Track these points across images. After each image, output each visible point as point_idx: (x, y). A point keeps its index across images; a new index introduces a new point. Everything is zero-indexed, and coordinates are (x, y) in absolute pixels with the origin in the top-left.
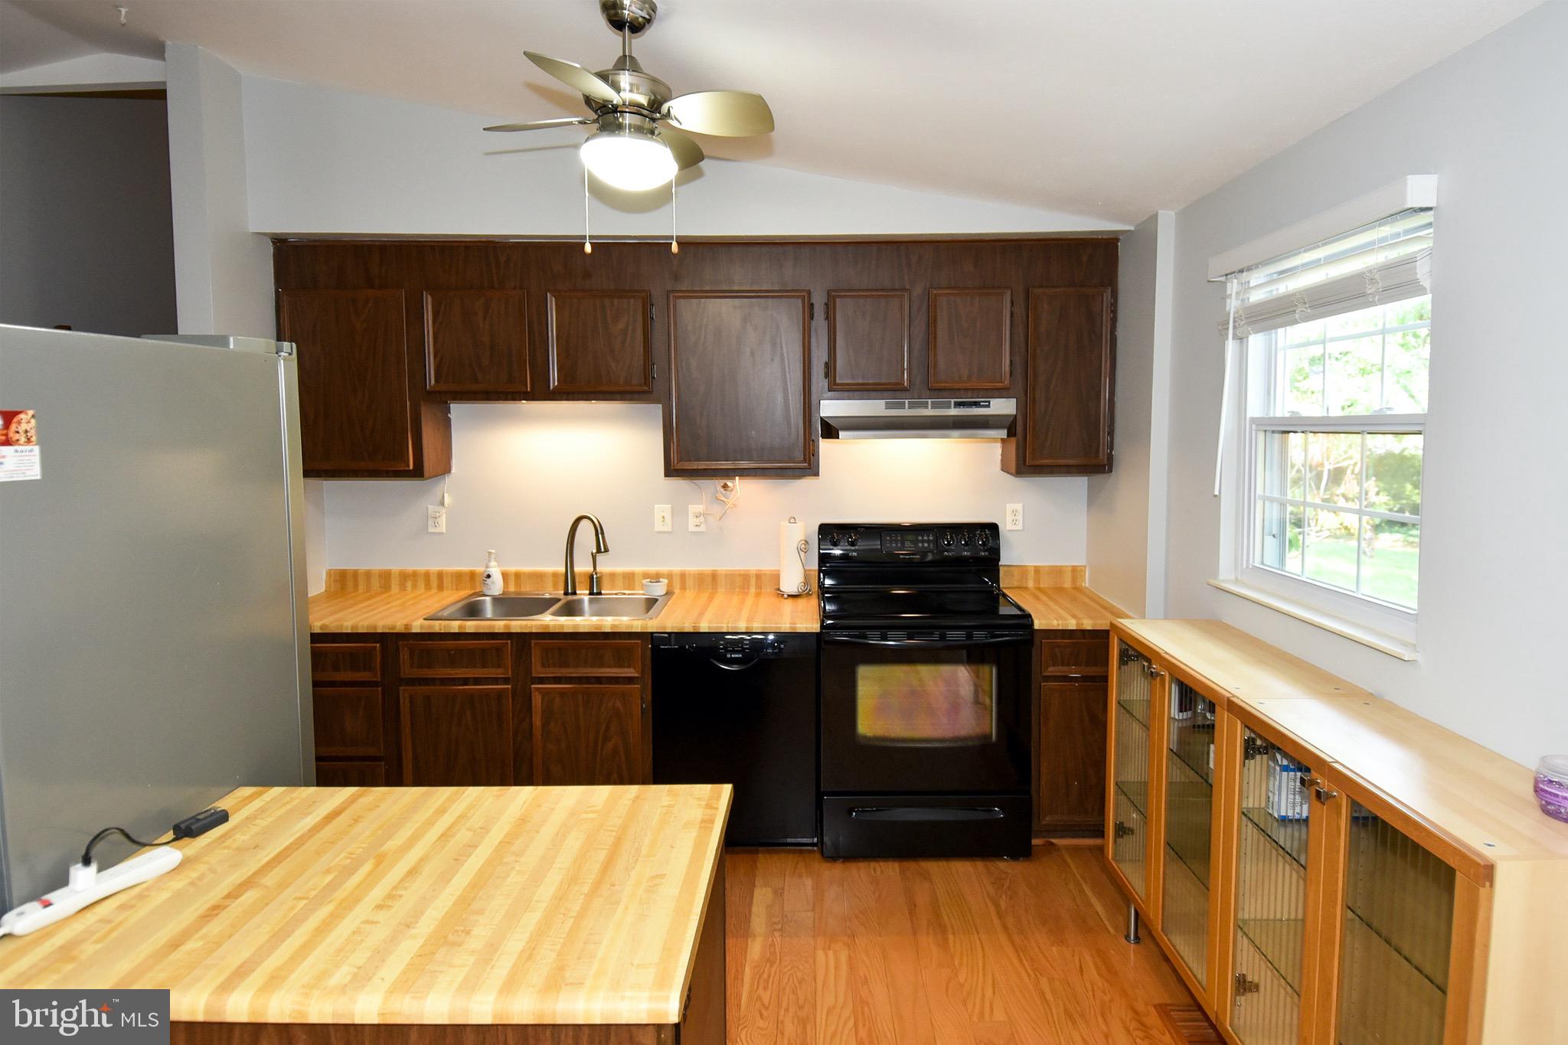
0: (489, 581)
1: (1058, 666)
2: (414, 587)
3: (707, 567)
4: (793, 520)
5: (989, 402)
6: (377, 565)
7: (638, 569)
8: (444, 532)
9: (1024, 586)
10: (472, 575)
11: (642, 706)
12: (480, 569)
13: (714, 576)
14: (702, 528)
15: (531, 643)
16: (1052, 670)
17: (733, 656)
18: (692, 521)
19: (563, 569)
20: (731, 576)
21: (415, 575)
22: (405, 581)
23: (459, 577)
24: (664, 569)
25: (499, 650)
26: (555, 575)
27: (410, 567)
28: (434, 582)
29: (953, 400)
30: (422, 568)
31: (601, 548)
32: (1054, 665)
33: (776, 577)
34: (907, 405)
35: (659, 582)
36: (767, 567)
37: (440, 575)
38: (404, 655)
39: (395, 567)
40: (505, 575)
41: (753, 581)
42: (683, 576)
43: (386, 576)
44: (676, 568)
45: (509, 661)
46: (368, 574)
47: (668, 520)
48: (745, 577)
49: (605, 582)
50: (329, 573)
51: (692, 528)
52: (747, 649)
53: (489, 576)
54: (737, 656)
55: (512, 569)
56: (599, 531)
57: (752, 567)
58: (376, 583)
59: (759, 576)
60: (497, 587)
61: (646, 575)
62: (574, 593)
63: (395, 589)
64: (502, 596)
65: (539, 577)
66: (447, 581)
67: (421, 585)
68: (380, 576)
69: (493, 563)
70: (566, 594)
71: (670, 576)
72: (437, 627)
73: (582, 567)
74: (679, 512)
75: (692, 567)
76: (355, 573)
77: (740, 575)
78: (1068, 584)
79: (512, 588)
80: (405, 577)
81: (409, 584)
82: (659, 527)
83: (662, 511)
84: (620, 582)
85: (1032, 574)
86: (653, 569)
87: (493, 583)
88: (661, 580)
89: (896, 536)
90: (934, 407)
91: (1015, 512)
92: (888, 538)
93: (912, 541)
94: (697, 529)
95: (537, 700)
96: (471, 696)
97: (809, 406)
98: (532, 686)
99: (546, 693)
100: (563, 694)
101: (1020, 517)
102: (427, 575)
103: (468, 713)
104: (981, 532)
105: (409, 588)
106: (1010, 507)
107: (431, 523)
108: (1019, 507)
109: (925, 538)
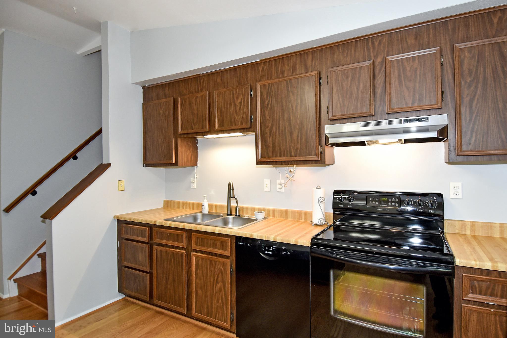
0: (203, 207)
1: (476, 294)
2: (186, 208)
3: (284, 208)
4: (319, 187)
5: (428, 118)
6: (176, 200)
7: (257, 207)
8: (196, 188)
9: (463, 233)
11: (230, 270)
12: (200, 202)
13: (286, 211)
14: (283, 190)
15: (192, 234)
16: (471, 296)
17: (268, 253)
18: (278, 187)
20: (294, 213)
21: (186, 203)
22: (184, 206)
24: (267, 207)
25: (182, 235)
27: (185, 201)
29: (403, 119)
30: (188, 201)
32: (473, 293)
35: (261, 212)
36: (308, 209)
37: (193, 204)
38: (155, 233)
39: (181, 201)
40: (210, 206)
41: (303, 216)
42: (274, 211)
43: (178, 203)
44: (271, 208)
45: (185, 241)
46: (174, 202)
47: (269, 186)
48: (300, 213)
49: (245, 212)
50: (164, 201)
51: (278, 190)
52: (274, 250)
53: (203, 205)
54: (270, 253)
55: (214, 203)
56: (231, 188)
58: (176, 206)
59: (305, 214)
60: (206, 210)
61: (257, 209)
62: (231, 215)
63: (181, 206)
64: (208, 214)
65: (222, 207)
66: (195, 206)
67: (188, 207)
68: (177, 203)
69: (205, 200)
70: (228, 215)
74: (273, 182)
75: (278, 207)
76: (171, 202)
77: (297, 212)
81: (185, 207)
82: (265, 189)
83: (267, 182)
84: (249, 211)
85: (469, 226)
86: (262, 207)
87: (204, 208)
88: (262, 212)
89: (376, 198)
90: (390, 123)
91: (456, 188)
92: (371, 199)
93: (384, 201)
94: (280, 190)
95: (193, 259)
96: (173, 253)
97: (320, 128)
98: (192, 253)
99: (197, 257)
100: (202, 258)
101: (460, 191)
102: (189, 204)
103: (172, 260)
104: (430, 198)
105: (185, 208)
106: (452, 185)
107: (192, 184)
108: (459, 184)
109: (393, 200)
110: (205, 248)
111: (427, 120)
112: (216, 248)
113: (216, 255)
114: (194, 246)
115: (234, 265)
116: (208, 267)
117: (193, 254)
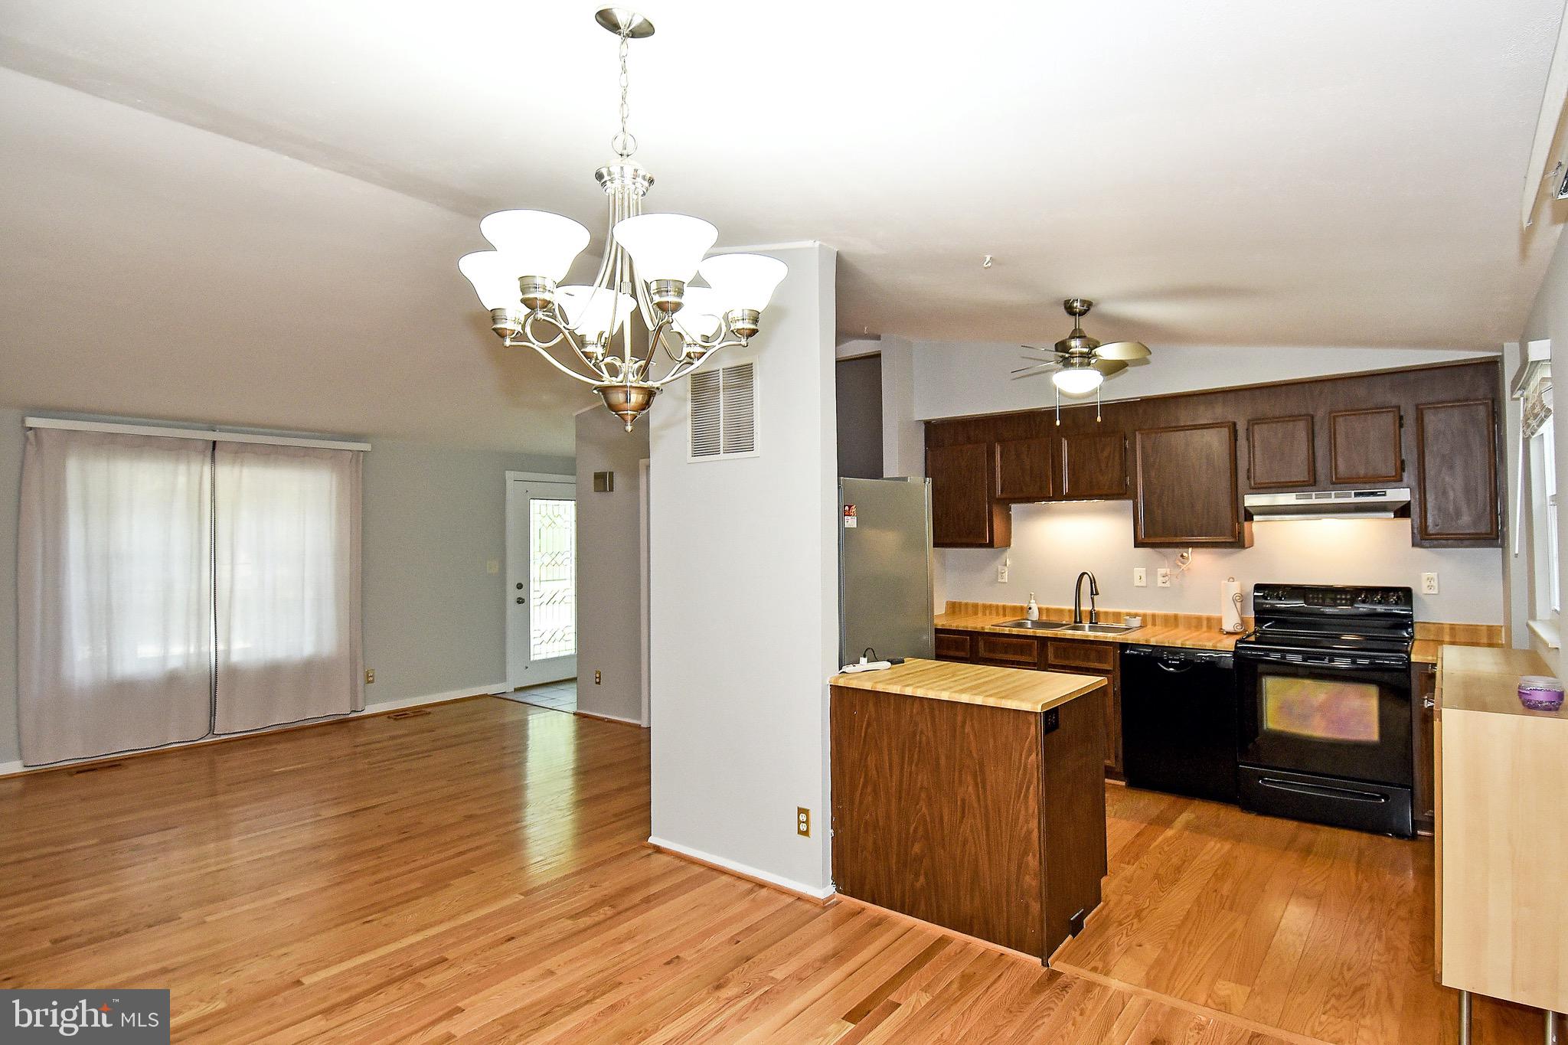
0: (1030, 611)
2: (990, 614)
3: (1171, 612)
4: (1232, 579)
5: (1385, 492)
6: (972, 600)
7: (1124, 610)
8: (1006, 581)
9: (1439, 638)
10: (1022, 608)
11: (1115, 690)
12: (1026, 606)
13: (1176, 617)
14: (1168, 584)
15: (1048, 642)
17: (1173, 662)
18: (1160, 579)
19: (1074, 608)
20: (1188, 618)
21: (991, 606)
22: (985, 610)
23: (1014, 609)
24: (1141, 611)
25: (1030, 646)
26: (1070, 611)
27: (988, 602)
28: (1001, 612)
29: (1353, 492)
30: (994, 603)
31: (1094, 592)
33: (1220, 620)
34: (1314, 497)
35: (1137, 618)
36: (1215, 614)
37: (1005, 607)
38: (981, 644)
39: (980, 602)
40: (1039, 610)
41: (1205, 623)
42: (1154, 616)
43: (975, 606)
44: (1149, 611)
45: (1035, 653)
46: (966, 604)
47: (1144, 578)
48: (1199, 619)
49: (1102, 617)
50: (946, 603)
51: (1160, 584)
53: (1030, 608)
54: (1176, 662)
55: (1044, 606)
56: (1093, 581)
57: (1205, 614)
58: (970, 608)
59: (1209, 619)
60: (1035, 614)
61: (1128, 614)
62: (1081, 622)
63: (980, 614)
64: (1037, 618)
65: (1060, 612)
66: (1007, 610)
67: (994, 612)
68: (973, 605)
69: (1032, 602)
70: (1076, 622)
71: (1144, 616)
72: (998, 630)
73: (1086, 607)
74: (1151, 573)
75: (1161, 611)
76: (960, 603)
77: (1196, 618)
79: (1044, 618)
80: (985, 607)
81: (988, 612)
82: (1137, 583)
83: (1139, 571)
84: (1111, 617)
85: (1447, 629)
86: (1133, 611)
87: (1033, 612)
89: (1318, 595)
90: (1337, 497)
91: (1430, 580)
92: (1311, 596)
93: (1332, 599)
94: (1164, 585)
97: (1236, 499)
101: (1435, 583)
102: (997, 607)
104: (1394, 593)
105: (988, 614)
106: (1425, 575)
107: (999, 576)
108: (1434, 575)
109: (1343, 597)
110: (1071, 662)
111: (1385, 495)
114: (1053, 660)
115: (1118, 683)
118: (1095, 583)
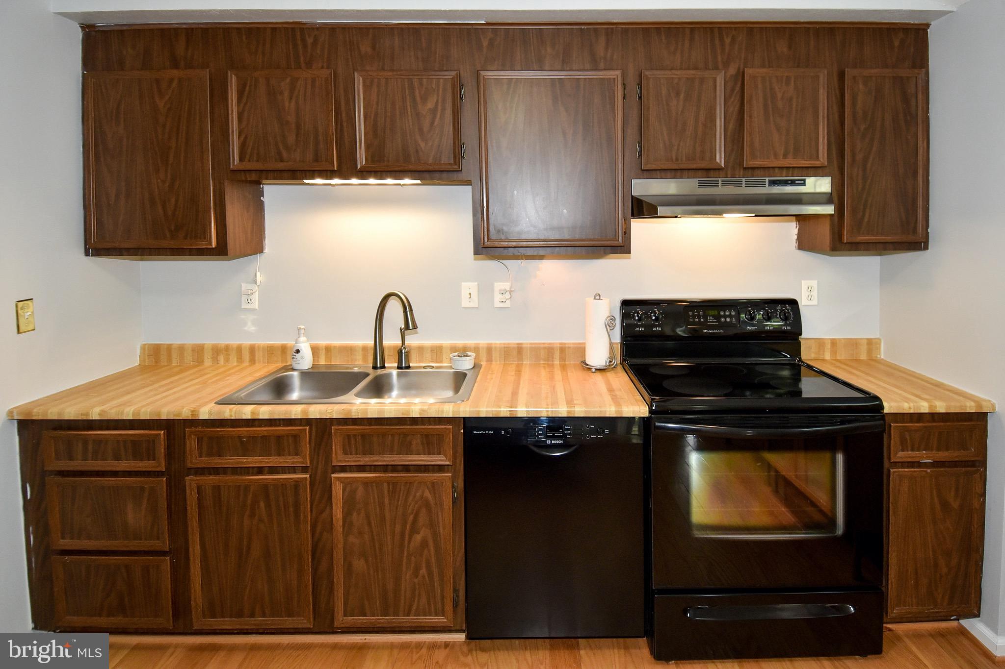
0: (298, 355)
1: (908, 451)
2: (227, 360)
3: (512, 340)
4: (598, 297)
6: (190, 339)
7: (446, 342)
8: (258, 308)
9: (822, 358)
10: (284, 349)
11: (453, 495)
12: (290, 342)
13: (520, 349)
14: (508, 304)
15: (331, 428)
16: (902, 455)
17: (553, 442)
18: (498, 297)
19: (373, 342)
20: (536, 350)
21: (227, 348)
22: (218, 355)
23: (271, 351)
24: (471, 342)
25: (296, 437)
26: (365, 349)
27: (223, 341)
28: (246, 356)
30: (234, 342)
31: (409, 325)
32: (903, 450)
33: (581, 350)
34: (721, 185)
35: (467, 356)
36: (570, 340)
37: (252, 349)
38: (192, 444)
39: (208, 341)
40: (315, 350)
41: (557, 355)
42: (489, 349)
43: (199, 350)
44: (483, 341)
45: (306, 449)
46: (181, 348)
47: (475, 297)
48: (549, 350)
49: (414, 356)
50: (143, 348)
51: (497, 304)
52: (569, 434)
53: (298, 351)
54: (557, 442)
55: (322, 342)
56: (407, 308)
57: (556, 339)
58: (189, 358)
59: (563, 349)
60: (306, 361)
61: (454, 349)
62: (383, 367)
63: (208, 362)
64: (311, 370)
65: (349, 350)
66: (259, 355)
67: (234, 361)
68: (193, 350)
69: (303, 339)
70: (375, 367)
71: (476, 349)
72: (229, 412)
73: (391, 340)
74: (485, 288)
75: (498, 341)
76: (169, 347)
77: (545, 348)
78: (863, 356)
79: (322, 361)
80: (218, 351)
81: (221, 358)
82: (465, 303)
83: (469, 288)
84: (428, 355)
86: (460, 342)
87: (302, 358)
88: (469, 353)
89: (698, 312)
91: (810, 289)
92: (691, 313)
93: (714, 316)
94: (502, 305)
95: (338, 491)
96: (265, 487)
98: (333, 475)
99: (346, 482)
100: (366, 483)
101: (815, 293)
102: (239, 349)
103: (262, 504)
104: (782, 307)
105: (222, 362)
106: (805, 284)
107: (244, 298)
108: (814, 283)
109: (727, 313)
110: (375, 458)
112: (409, 452)
113: (406, 468)
114: (339, 457)
115: (460, 484)
116: (386, 501)
117: (335, 477)
118: (411, 310)
